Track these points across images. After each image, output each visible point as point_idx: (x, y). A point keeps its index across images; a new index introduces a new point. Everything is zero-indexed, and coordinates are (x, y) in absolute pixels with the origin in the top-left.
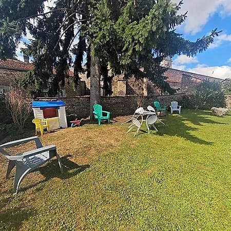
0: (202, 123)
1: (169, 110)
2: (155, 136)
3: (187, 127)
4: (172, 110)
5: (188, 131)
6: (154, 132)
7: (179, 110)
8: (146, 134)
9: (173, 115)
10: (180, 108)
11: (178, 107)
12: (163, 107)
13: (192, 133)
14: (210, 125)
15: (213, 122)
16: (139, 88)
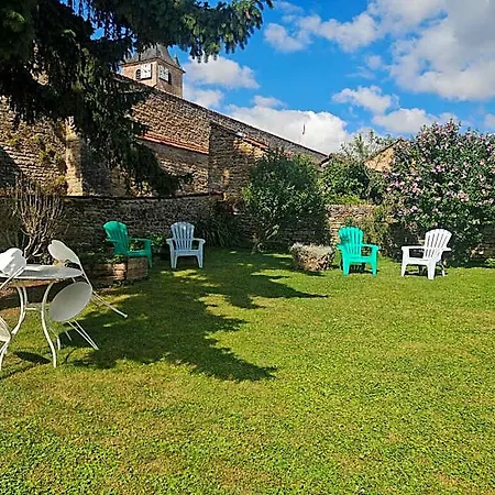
0: (258, 300)
1: (163, 255)
2: (81, 373)
3: (212, 317)
4: (175, 254)
5: (211, 336)
6: (82, 353)
7: (199, 253)
8: (39, 368)
9: (177, 274)
10: (201, 246)
11: (196, 244)
12: (140, 245)
13: (224, 340)
14: (280, 302)
15: (290, 293)
16: (47, 162)
